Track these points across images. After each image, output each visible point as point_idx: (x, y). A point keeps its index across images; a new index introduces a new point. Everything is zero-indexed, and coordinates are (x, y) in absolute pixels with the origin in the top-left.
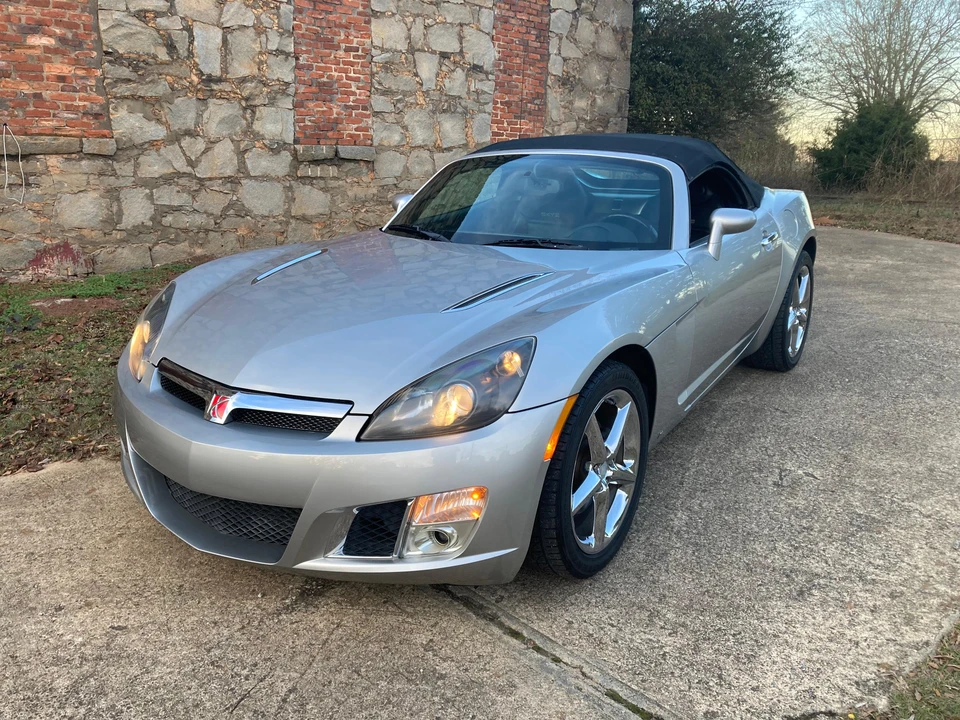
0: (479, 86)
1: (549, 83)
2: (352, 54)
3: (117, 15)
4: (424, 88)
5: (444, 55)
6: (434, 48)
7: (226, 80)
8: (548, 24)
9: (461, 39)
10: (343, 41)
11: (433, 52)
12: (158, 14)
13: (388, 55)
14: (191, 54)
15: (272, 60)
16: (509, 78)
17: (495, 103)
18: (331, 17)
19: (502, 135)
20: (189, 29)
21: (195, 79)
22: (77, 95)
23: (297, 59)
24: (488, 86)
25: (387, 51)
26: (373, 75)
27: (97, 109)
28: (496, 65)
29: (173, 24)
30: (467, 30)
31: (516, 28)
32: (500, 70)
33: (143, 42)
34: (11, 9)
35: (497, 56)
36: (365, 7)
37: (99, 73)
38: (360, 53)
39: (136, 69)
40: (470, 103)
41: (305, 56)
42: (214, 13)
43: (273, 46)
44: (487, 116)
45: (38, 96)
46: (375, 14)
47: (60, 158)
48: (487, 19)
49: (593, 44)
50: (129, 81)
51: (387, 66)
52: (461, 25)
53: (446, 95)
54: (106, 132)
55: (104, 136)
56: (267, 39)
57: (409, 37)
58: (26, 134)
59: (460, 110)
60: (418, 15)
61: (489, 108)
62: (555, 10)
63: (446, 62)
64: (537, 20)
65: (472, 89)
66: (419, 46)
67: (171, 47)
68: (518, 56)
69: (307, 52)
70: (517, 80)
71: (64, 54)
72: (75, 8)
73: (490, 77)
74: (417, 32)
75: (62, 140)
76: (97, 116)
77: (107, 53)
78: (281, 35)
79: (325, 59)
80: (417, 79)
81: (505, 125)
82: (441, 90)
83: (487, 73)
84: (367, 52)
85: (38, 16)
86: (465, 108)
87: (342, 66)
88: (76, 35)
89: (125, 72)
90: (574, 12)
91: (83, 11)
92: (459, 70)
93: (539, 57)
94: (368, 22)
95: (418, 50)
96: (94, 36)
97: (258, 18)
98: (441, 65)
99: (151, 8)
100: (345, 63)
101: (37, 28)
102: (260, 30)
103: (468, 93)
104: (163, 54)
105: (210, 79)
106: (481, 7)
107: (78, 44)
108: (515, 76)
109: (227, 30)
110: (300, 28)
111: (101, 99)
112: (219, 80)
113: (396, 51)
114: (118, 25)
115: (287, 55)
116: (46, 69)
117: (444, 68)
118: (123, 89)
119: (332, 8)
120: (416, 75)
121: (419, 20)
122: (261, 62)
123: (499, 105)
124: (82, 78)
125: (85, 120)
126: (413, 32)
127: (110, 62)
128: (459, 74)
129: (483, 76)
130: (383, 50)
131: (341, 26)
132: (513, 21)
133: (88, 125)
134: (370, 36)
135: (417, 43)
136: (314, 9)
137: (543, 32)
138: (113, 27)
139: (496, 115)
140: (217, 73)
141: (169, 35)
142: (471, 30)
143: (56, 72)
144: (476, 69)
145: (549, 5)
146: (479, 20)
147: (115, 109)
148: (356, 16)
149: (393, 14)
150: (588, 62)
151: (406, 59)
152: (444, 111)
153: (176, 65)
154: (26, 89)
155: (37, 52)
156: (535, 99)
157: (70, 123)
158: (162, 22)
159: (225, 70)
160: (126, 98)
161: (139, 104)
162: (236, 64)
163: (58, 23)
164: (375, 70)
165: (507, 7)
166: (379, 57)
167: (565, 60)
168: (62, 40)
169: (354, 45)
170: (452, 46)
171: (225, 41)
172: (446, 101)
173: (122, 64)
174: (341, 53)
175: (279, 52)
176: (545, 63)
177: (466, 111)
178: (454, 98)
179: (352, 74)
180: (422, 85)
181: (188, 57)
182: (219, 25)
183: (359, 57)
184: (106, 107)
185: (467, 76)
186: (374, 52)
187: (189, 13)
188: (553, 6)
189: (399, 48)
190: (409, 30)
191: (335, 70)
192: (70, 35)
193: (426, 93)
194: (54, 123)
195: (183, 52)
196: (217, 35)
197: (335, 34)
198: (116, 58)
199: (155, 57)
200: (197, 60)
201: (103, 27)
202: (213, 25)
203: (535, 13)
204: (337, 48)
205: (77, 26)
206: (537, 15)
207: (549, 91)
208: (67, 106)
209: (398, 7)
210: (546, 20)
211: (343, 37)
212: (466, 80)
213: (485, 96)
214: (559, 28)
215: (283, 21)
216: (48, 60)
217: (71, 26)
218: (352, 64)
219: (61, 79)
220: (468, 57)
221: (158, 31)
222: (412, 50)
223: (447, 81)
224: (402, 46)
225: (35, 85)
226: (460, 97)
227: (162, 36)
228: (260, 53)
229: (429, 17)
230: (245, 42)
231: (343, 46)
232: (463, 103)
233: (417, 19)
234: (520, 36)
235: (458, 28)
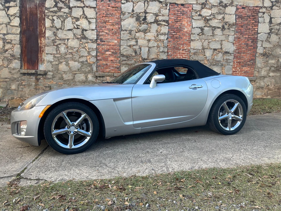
0: (228, 57)
1: (257, 55)
2: (184, 51)
3: (124, 46)
4: (207, 59)
5: (215, 50)
6: (211, 48)
7: (148, 59)
8: (257, 38)
9: (221, 45)
10: (182, 48)
11: (211, 49)
12: (133, 45)
13: (196, 50)
14: (140, 54)
15: (161, 54)
16: (240, 55)
17: (234, 62)
18: (178, 42)
19: (237, 72)
20: (140, 48)
21: (141, 59)
22: (114, 64)
23: (168, 53)
24: (231, 57)
25: (195, 49)
26: (190, 56)
27: (118, 67)
28: (235, 51)
29: (137, 48)
30: (223, 42)
31: (243, 40)
32: (236, 53)
33: (130, 52)
34: (103, 47)
35: (235, 48)
36: (189, 39)
37: (119, 59)
38: (187, 50)
39: (127, 58)
40: (224, 63)
41: (170, 52)
42: (147, 44)
43: (161, 51)
44: (230, 66)
45: (107, 64)
46: (192, 40)
47: (109, 77)
48: (231, 39)
49: (278, 42)
50: (126, 60)
51: (195, 54)
52: (222, 41)
53: (215, 60)
54: (119, 72)
55: (119, 73)
56: (160, 49)
57: (203, 45)
58: (103, 72)
59: (220, 64)
60: (206, 39)
61: (232, 64)
62: (260, 33)
63: (216, 51)
64: (252, 37)
65: (225, 58)
66: (206, 47)
67: (136, 52)
68: (243, 48)
69: (171, 51)
70: (243, 55)
71: (113, 55)
72: (116, 46)
73: (232, 55)
74: (206, 44)
75: (110, 73)
76: (118, 68)
77: (122, 55)
78: (164, 48)
79: (176, 53)
80: (205, 57)
81: (238, 69)
82: (213, 59)
83: (231, 54)
84: (189, 50)
85: (108, 48)
86: (222, 64)
87: (181, 54)
88: (115, 51)
89: (125, 58)
90: (268, 33)
91: (118, 46)
92: (220, 53)
93: (253, 48)
94: (190, 43)
95: (206, 49)
96: (120, 51)
97: (158, 44)
98: (213, 52)
99: (132, 44)
100: (182, 53)
101: (108, 50)
102: (158, 47)
103: (223, 60)
104: (134, 54)
105: (144, 59)
106: (229, 35)
107: (116, 53)
108: (242, 54)
109: (150, 48)
110: (169, 45)
111: (119, 65)
112: (146, 59)
113: (198, 49)
114: (125, 48)
115: (165, 52)
116: (109, 59)
117: (215, 53)
118: (124, 62)
119: (179, 40)
120: (205, 55)
121: (207, 41)
122: (158, 55)
123: (236, 63)
124: (116, 60)
125: (115, 69)
126: (204, 44)
127: (122, 56)
128: (220, 55)
129: (230, 55)
130: (194, 49)
131: (181, 44)
132: (242, 38)
133: (116, 70)
134: (190, 46)
135: (205, 47)
136: (174, 41)
137: (255, 41)
138: (123, 49)
139: (234, 66)
140: (146, 58)
141: (136, 50)
142: (225, 42)
143: (111, 59)
144: (227, 53)
145: (258, 32)
146: (228, 39)
147: (122, 67)
148: (186, 41)
149: (198, 40)
150: (276, 48)
151: (201, 51)
152: (214, 65)
153: (136, 56)
154: (104, 63)
155: (108, 55)
156: (251, 60)
157: (112, 70)
158: (134, 47)
159: (148, 57)
160: (124, 64)
161: (127, 65)
162: (151, 55)
163: (112, 49)
164: (191, 55)
165: (240, 34)
166: (192, 51)
167: (264, 48)
168: (113, 52)
169: (185, 49)
170: (218, 46)
171: (149, 50)
172: (215, 62)
173: (124, 57)
174: (181, 51)
175: (163, 52)
176: (255, 50)
177: (222, 65)
178: (218, 61)
179: (184, 56)
180: (206, 58)
181: (139, 55)
182: (148, 47)
183: (186, 52)
184: (120, 66)
185: (223, 55)
186: (191, 50)
187: (141, 45)
188: (259, 32)
189: (199, 48)
190: (203, 43)
191: (179, 55)
192: (114, 51)
193: (208, 60)
194: (109, 70)
195: (138, 53)
196: (147, 49)
197: (180, 46)
198: (123, 56)
199: (132, 55)
200: (141, 55)
201: (121, 49)
202: (146, 47)
203: (251, 35)
204: (180, 50)
205: (116, 49)
206: (252, 35)
207: (257, 58)
208: (112, 66)
209: (200, 38)
210: (256, 36)
211: (182, 47)
212: (223, 56)
213: (230, 60)
214: (262, 38)
215: (164, 44)
216: (109, 57)
217: (115, 49)
218: (184, 54)
219: (112, 61)
220: (224, 50)
221: (133, 49)
222: (204, 49)
223: (215, 57)
224: (201, 48)
225: (106, 62)
226: (220, 61)
227: (134, 50)
228: (158, 52)
229: (210, 40)
230: (155, 50)
231: (182, 49)
232: (221, 63)
233: (206, 40)
234: (245, 42)
235: (221, 42)
